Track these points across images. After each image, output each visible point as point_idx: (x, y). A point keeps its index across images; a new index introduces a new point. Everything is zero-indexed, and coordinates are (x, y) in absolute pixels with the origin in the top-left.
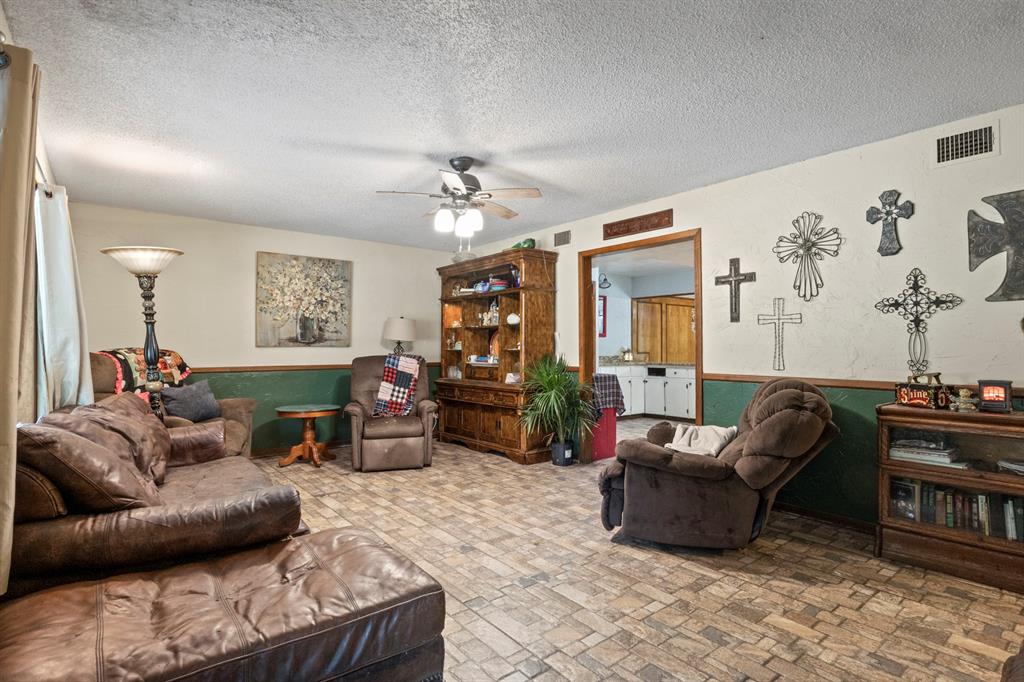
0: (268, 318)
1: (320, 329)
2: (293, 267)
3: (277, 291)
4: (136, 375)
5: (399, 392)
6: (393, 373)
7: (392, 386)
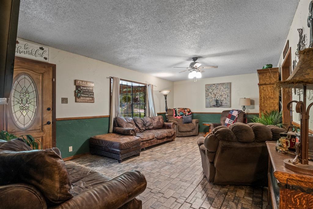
0: (208, 100)
1: (221, 103)
2: (214, 87)
3: (210, 94)
4: (177, 113)
5: (231, 121)
6: (230, 115)
7: (229, 119)
